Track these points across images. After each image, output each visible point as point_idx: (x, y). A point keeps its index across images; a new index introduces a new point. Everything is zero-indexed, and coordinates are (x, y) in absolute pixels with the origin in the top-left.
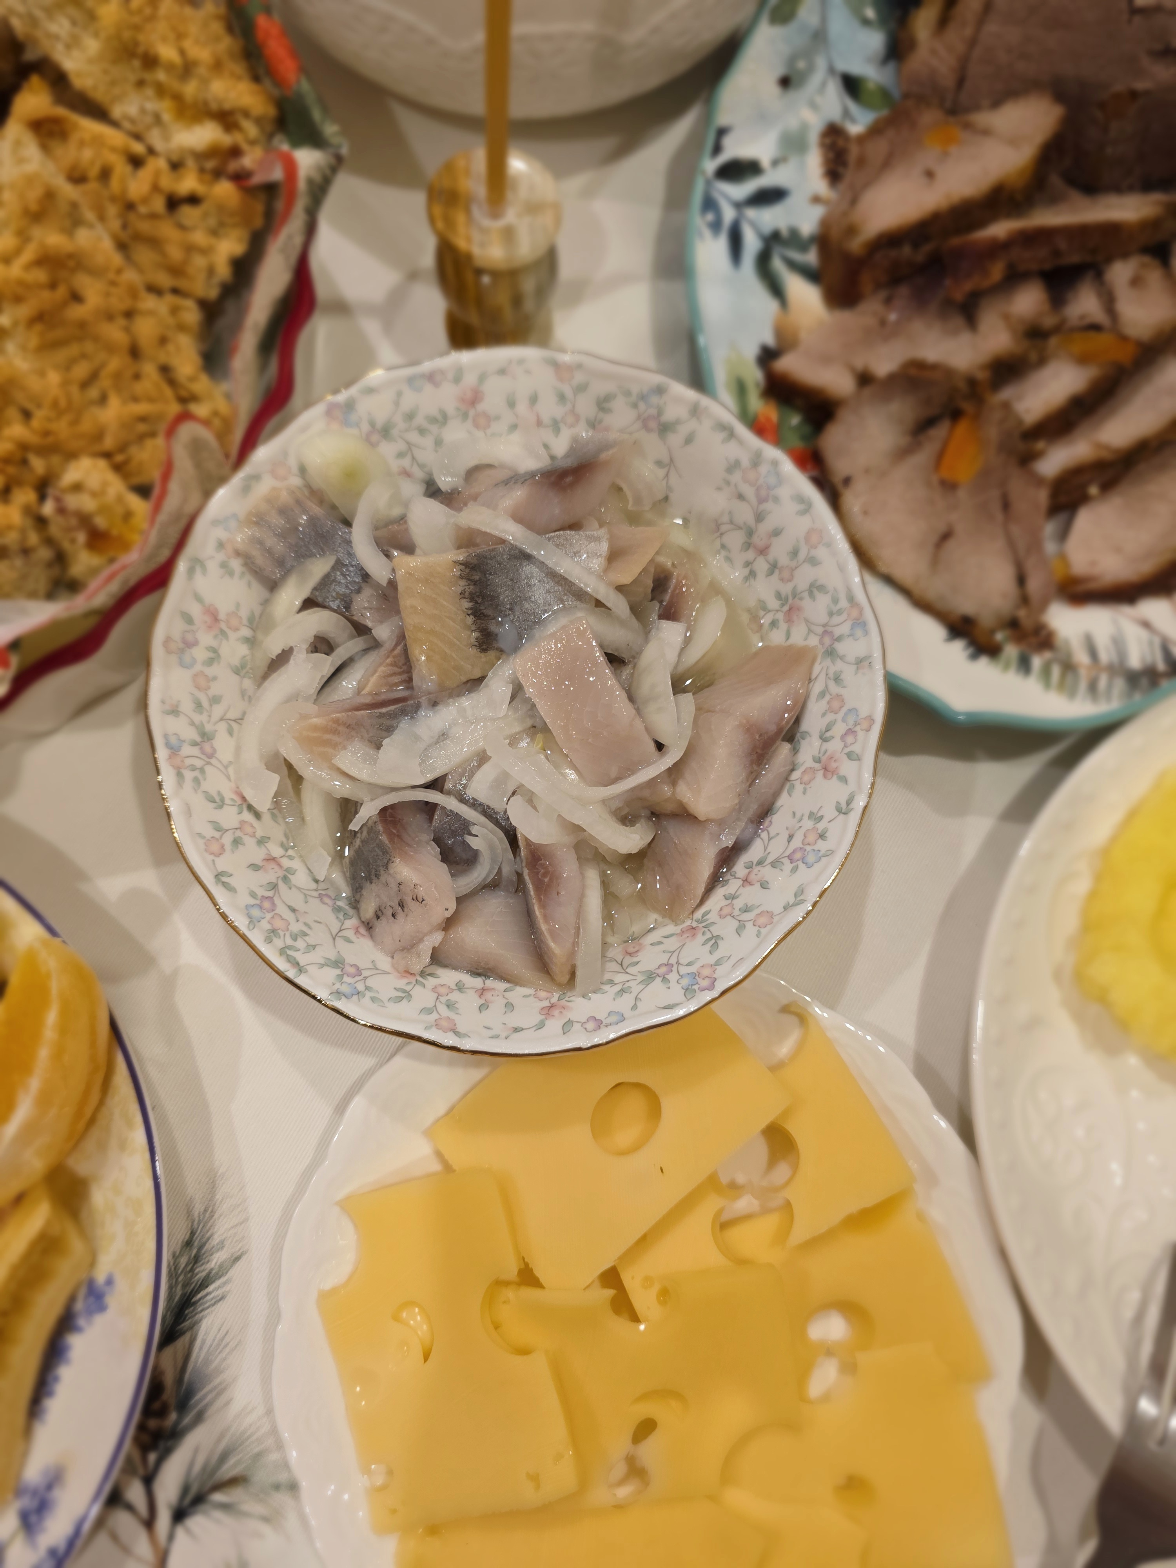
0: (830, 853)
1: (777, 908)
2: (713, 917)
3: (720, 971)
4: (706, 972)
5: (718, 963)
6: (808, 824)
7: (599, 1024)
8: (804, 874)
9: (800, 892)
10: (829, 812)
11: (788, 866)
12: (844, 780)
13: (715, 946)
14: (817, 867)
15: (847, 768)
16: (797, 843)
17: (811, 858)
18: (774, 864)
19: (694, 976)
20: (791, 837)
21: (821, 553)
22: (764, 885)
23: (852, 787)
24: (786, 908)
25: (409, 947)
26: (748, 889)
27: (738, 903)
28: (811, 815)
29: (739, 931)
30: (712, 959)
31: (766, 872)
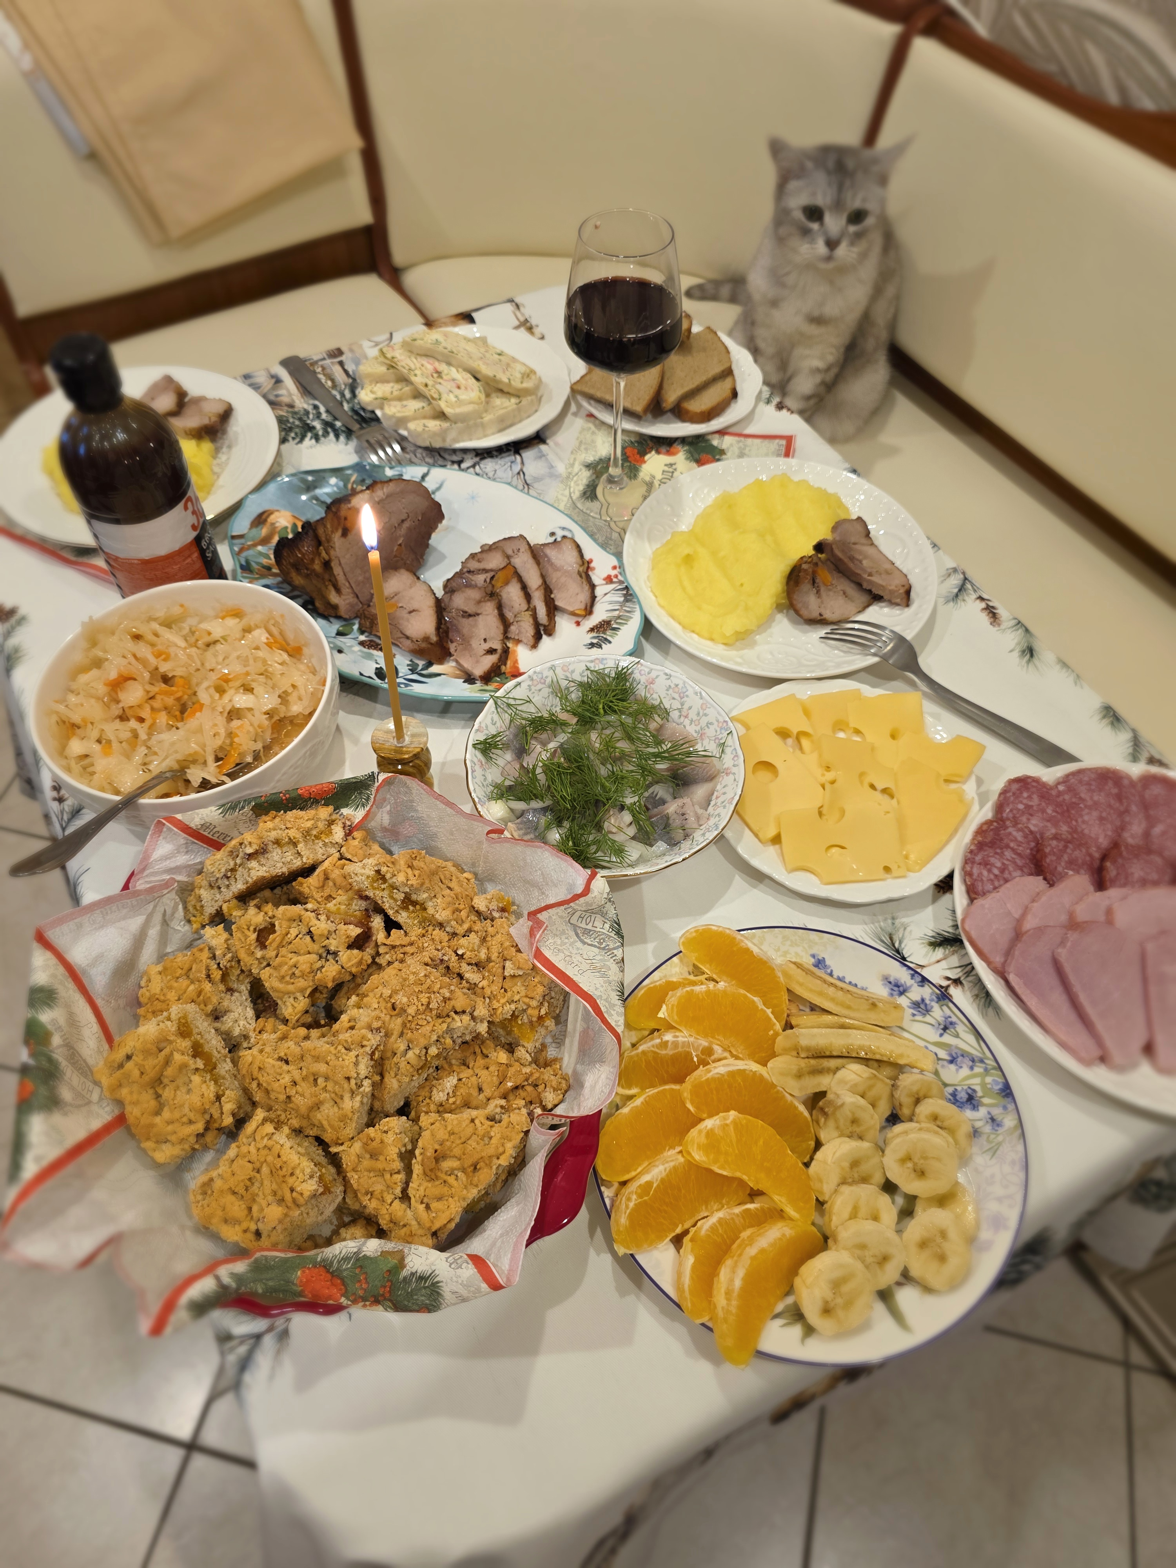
0: (684, 682)
1: (701, 701)
2: (698, 728)
3: (721, 720)
4: (720, 725)
5: (718, 721)
6: (671, 691)
7: (737, 756)
8: (690, 692)
9: (696, 693)
10: (668, 683)
11: (685, 699)
12: (657, 677)
13: (711, 724)
14: (688, 687)
15: (653, 674)
16: (676, 696)
17: (684, 690)
18: (682, 704)
19: (721, 729)
20: (674, 699)
21: (571, 668)
22: (690, 708)
23: (661, 673)
24: (701, 698)
25: (698, 818)
26: (690, 716)
27: (695, 718)
28: (667, 690)
29: (706, 715)
30: (716, 723)
31: (686, 707)
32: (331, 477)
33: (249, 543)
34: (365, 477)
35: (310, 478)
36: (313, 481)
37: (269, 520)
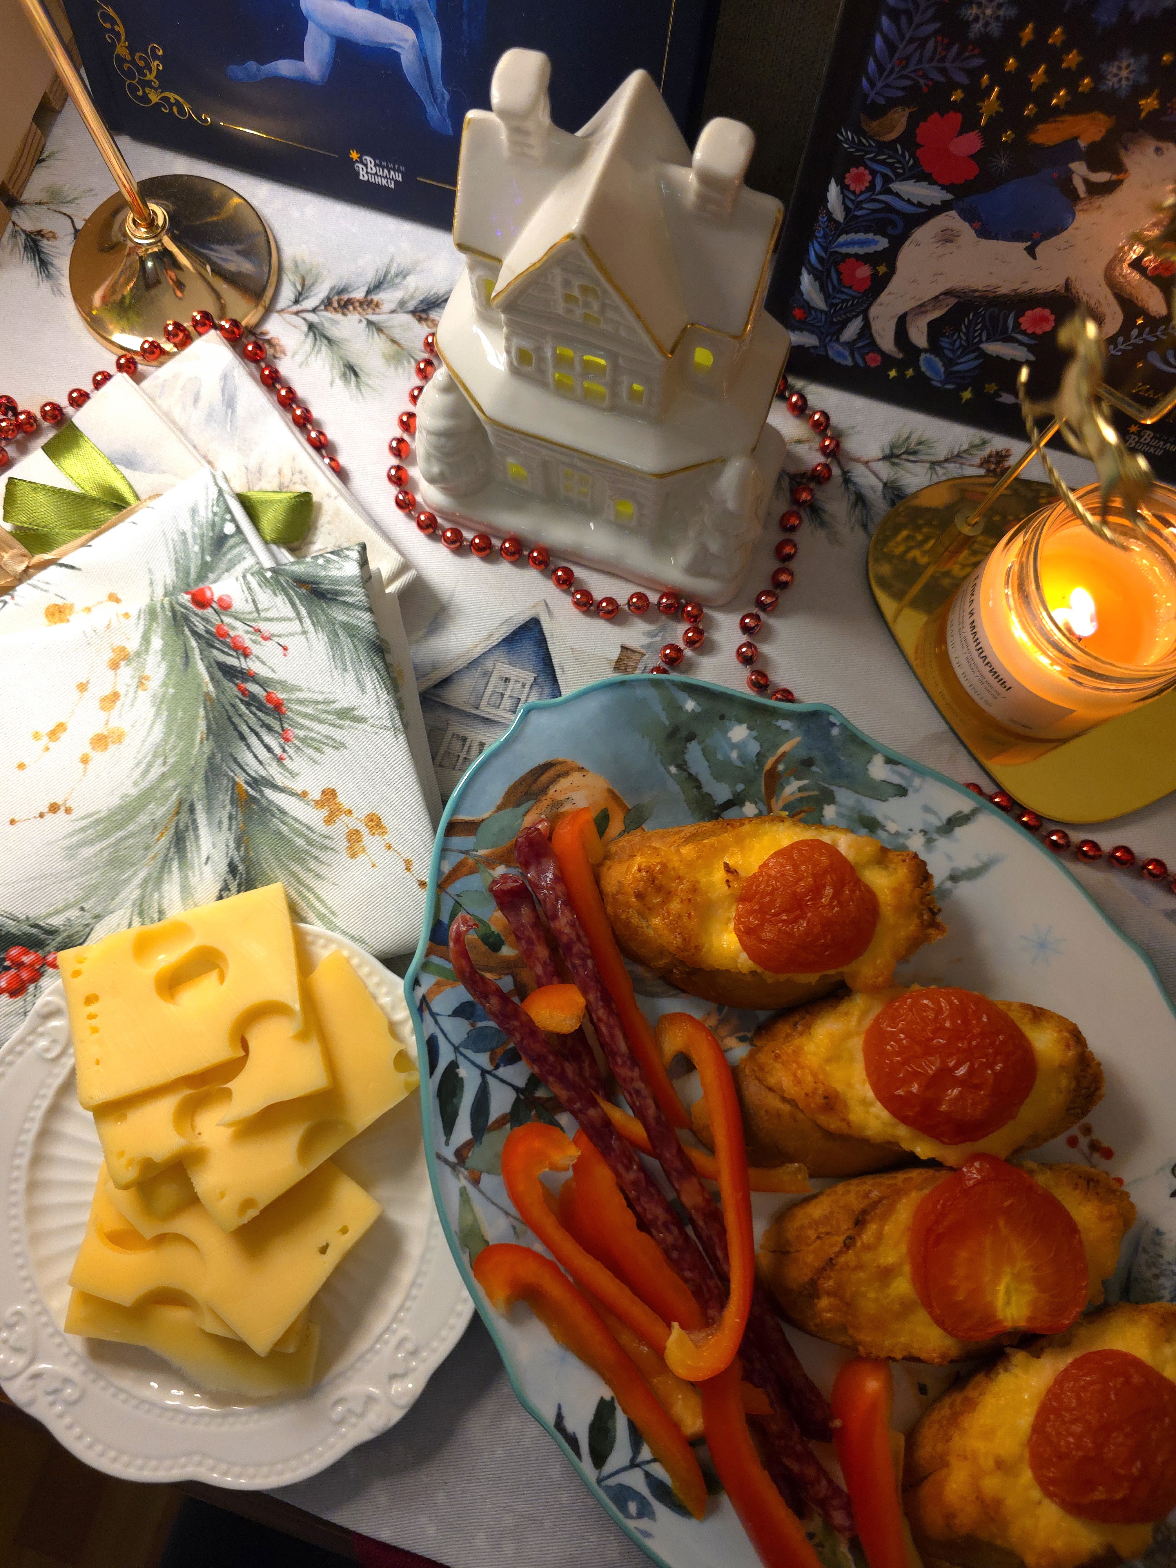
32: (740, 722)
33: (482, 852)
34: (817, 754)
35: (690, 705)
36: (694, 715)
37: (551, 792)
